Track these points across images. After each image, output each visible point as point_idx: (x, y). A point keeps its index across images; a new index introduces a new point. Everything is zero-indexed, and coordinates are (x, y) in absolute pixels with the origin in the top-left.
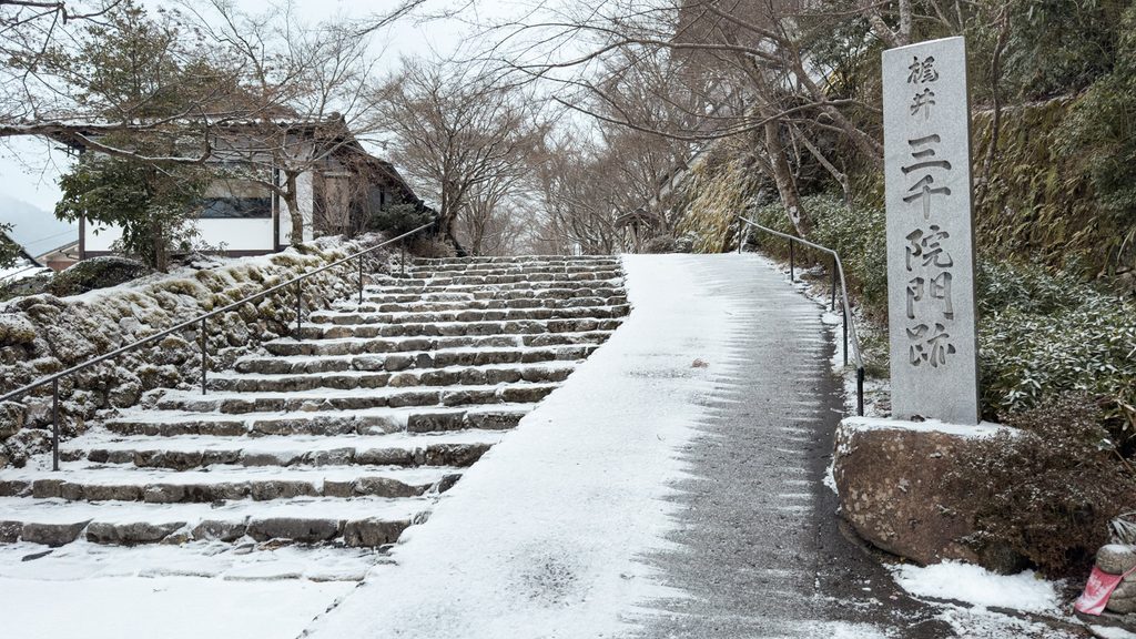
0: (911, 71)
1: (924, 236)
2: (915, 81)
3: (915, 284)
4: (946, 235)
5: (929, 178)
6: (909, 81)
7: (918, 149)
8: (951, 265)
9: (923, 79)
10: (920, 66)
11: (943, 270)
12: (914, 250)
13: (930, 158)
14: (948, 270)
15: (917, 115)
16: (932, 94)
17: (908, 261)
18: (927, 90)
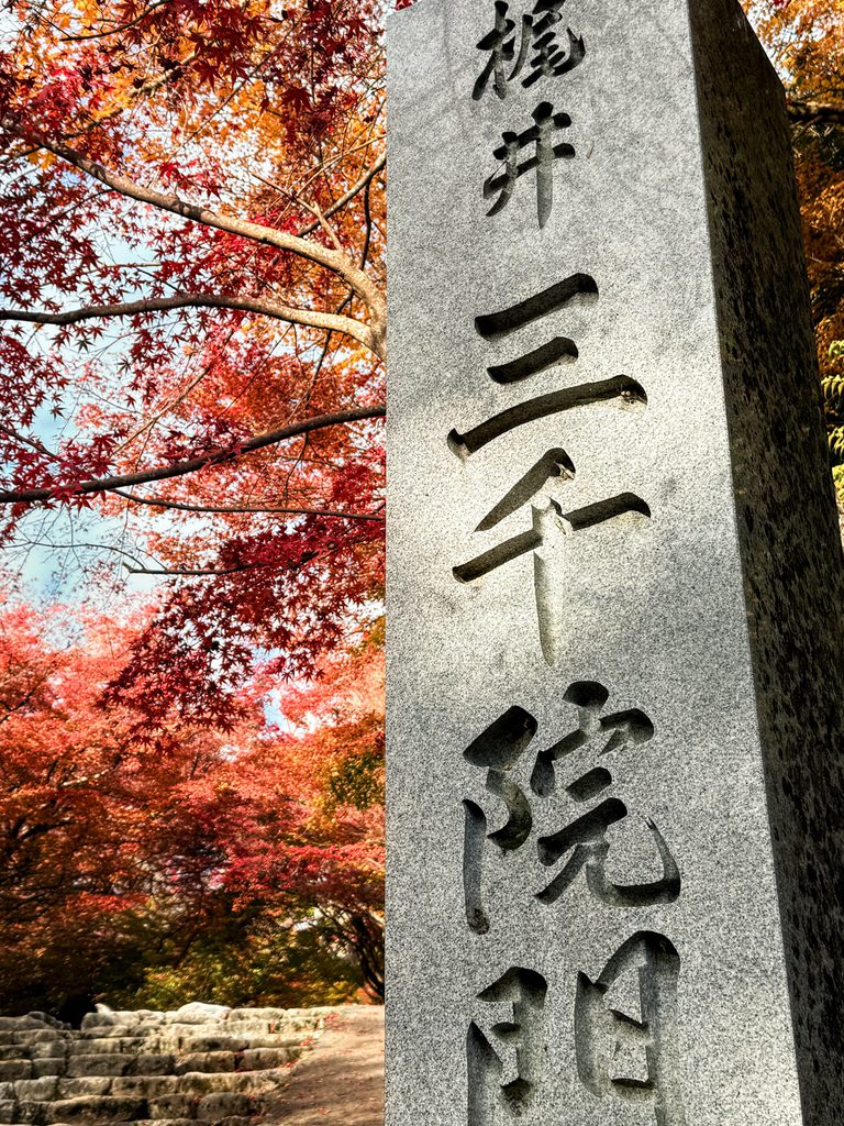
0: (486, 55)
1: (543, 740)
2: (500, 90)
3: (503, 1011)
4: (639, 722)
5: (557, 463)
6: (477, 93)
7: (512, 347)
8: (668, 889)
9: (527, 71)
10: (518, 28)
11: (632, 921)
12: (498, 818)
13: (561, 377)
14: (659, 917)
15: (504, 216)
16: (563, 121)
17: (472, 876)
18: (543, 111)
